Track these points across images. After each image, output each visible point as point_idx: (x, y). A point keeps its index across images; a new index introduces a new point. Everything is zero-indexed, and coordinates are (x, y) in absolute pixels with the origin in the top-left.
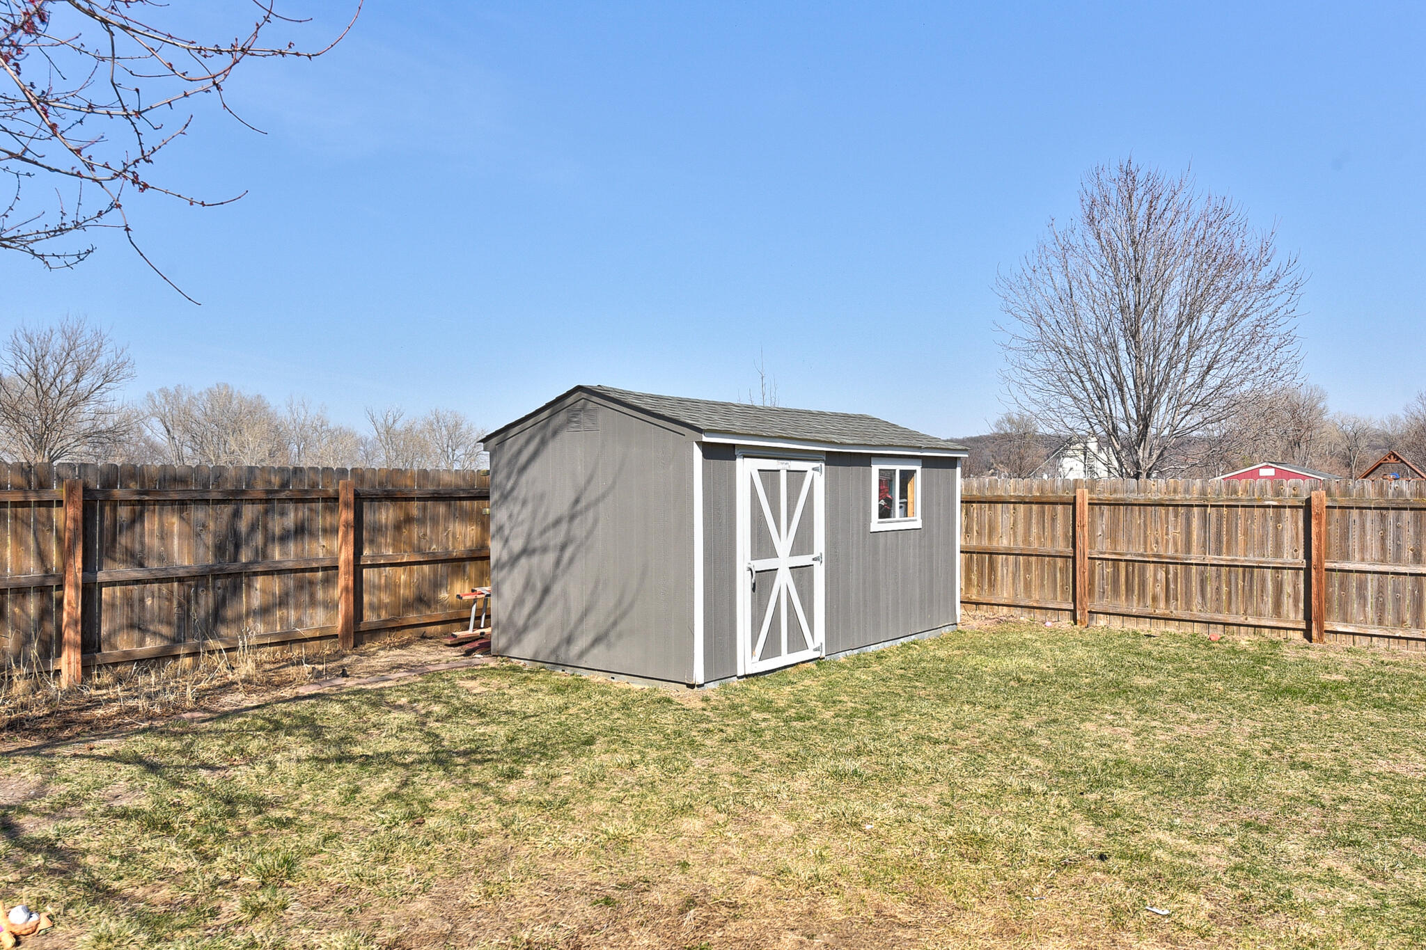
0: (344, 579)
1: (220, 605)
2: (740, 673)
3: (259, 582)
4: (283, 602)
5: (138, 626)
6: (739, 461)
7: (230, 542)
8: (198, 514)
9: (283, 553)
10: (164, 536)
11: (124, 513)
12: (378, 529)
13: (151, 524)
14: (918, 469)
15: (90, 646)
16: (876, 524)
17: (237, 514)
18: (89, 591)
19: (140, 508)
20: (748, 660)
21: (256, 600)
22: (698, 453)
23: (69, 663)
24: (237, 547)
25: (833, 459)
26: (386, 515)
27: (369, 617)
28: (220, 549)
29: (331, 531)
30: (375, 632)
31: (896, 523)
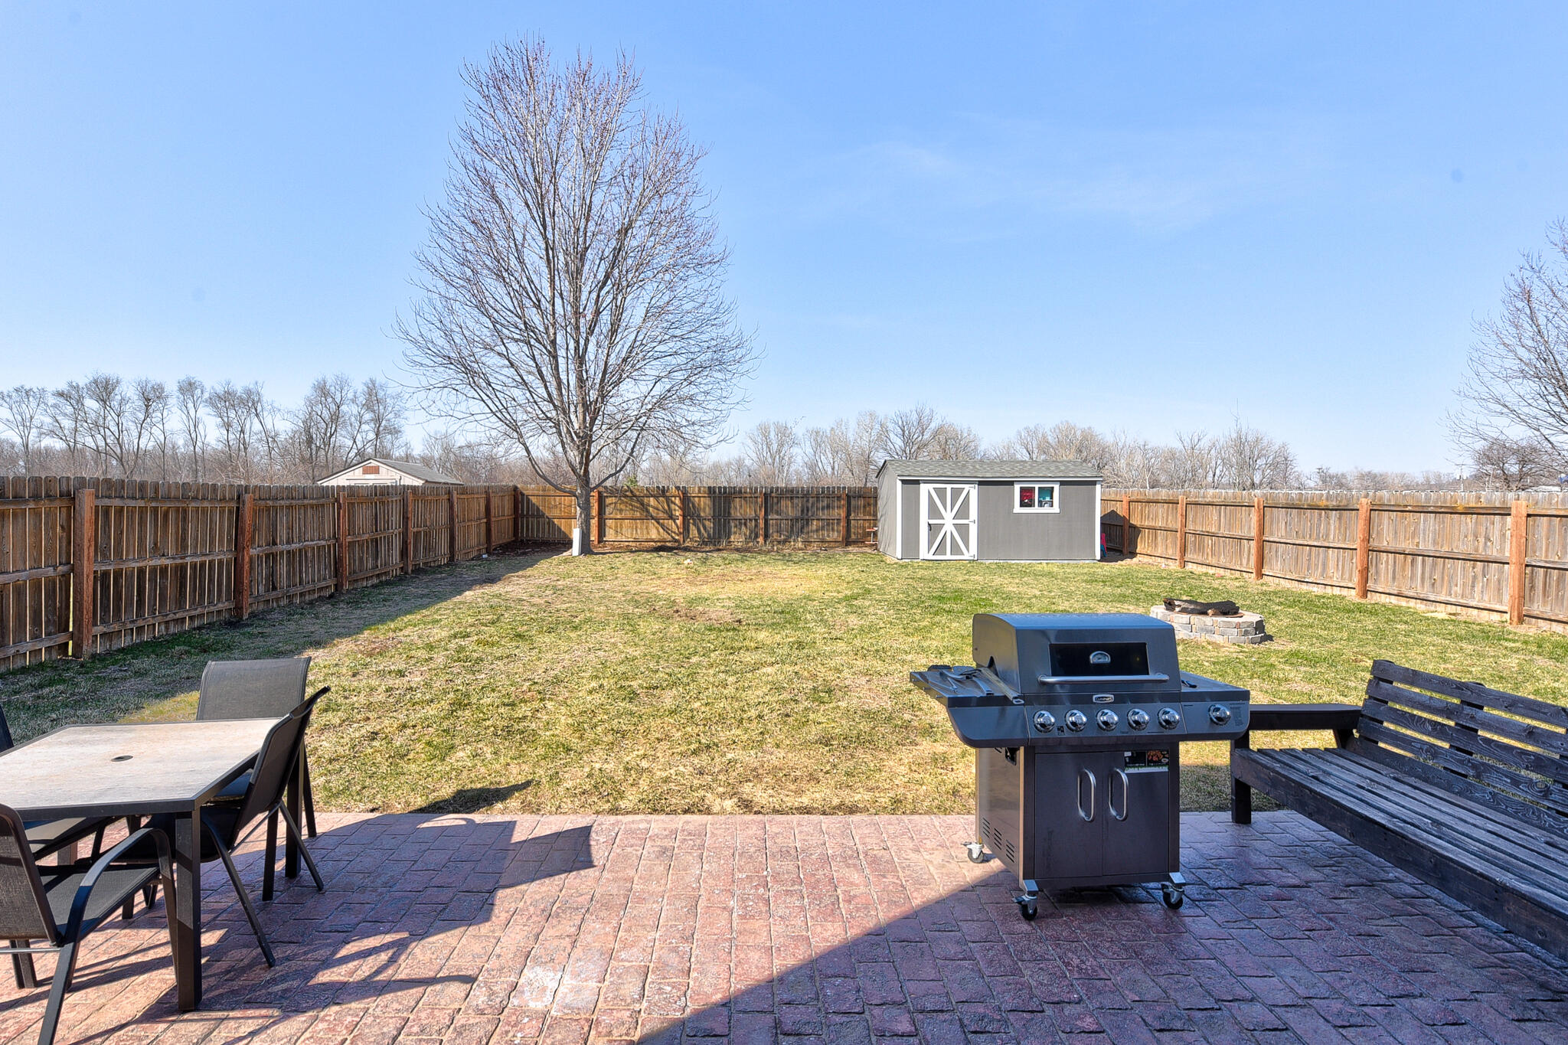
0: (843, 523)
1: (802, 528)
2: (921, 558)
3: (815, 523)
4: (823, 528)
5: (779, 532)
6: (922, 485)
7: (805, 510)
8: (795, 501)
9: (823, 514)
10: (787, 507)
11: (775, 500)
12: (858, 508)
13: (783, 503)
14: (1056, 487)
15: (766, 537)
16: (1017, 509)
17: (808, 501)
18: (766, 521)
19: (779, 499)
20: (924, 553)
21: (814, 527)
22: (899, 484)
23: (761, 540)
24: (808, 511)
25: (981, 483)
26: (861, 502)
27: (853, 537)
28: (802, 511)
29: (839, 507)
30: (855, 542)
31: (1046, 509)
